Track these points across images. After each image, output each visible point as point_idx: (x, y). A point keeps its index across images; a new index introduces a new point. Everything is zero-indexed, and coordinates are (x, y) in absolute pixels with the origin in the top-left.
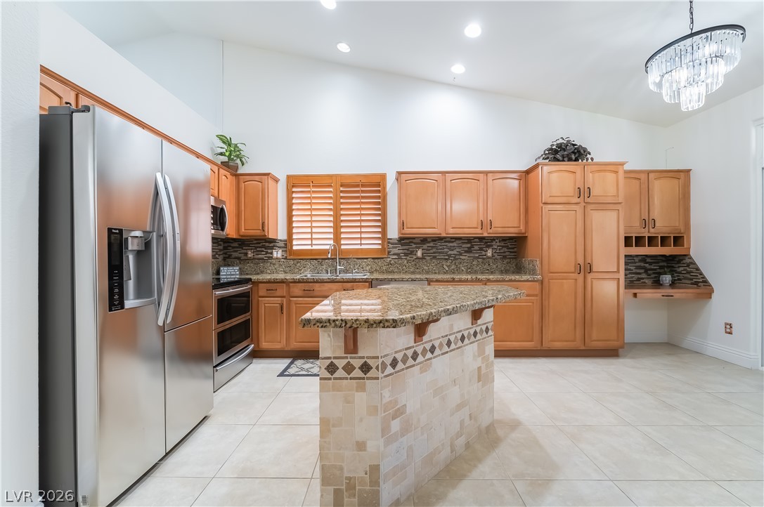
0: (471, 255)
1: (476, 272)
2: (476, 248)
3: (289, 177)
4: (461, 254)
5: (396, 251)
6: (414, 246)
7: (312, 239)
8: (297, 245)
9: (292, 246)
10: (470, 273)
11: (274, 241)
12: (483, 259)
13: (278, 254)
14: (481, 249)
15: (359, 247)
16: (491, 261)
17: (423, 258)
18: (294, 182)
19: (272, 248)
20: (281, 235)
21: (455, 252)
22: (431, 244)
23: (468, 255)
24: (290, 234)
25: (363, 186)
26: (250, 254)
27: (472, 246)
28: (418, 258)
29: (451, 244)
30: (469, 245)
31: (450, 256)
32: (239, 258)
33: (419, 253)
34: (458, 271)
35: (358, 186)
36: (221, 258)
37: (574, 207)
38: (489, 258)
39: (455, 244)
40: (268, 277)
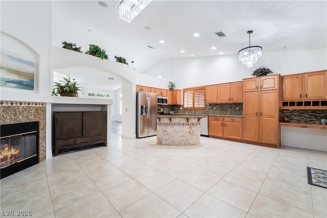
0: (231, 109)
1: (232, 115)
2: (233, 107)
3: (183, 89)
4: (228, 109)
5: (208, 108)
6: (213, 106)
7: (188, 105)
8: (185, 106)
9: (184, 106)
10: (231, 115)
11: (180, 105)
12: (235, 110)
13: (181, 108)
14: (235, 107)
15: (198, 107)
16: (238, 111)
17: (216, 110)
18: (185, 90)
19: (180, 107)
20: (182, 104)
21: (226, 108)
22: (218, 106)
23: (230, 109)
24: (184, 103)
25: (200, 90)
26: (176, 109)
27: (232, 106)
28: (214, 110)
29: (225, 106)
30: (230, 106)
31: (224, 109)
32: (174, 109)
33: (215, 108)
34: (226, 114)
35: (198, 90)
36: (170, 109)
37: (256, 93)
38: (237, 110)
39: (226, 106)
40: (180, 114)
